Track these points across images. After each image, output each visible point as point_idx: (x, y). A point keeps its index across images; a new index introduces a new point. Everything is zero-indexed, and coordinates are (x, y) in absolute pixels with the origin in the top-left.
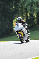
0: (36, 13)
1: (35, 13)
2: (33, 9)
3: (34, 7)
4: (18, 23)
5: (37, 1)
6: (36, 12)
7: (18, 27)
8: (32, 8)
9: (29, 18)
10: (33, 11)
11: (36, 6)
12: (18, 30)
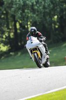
0: (31, 22)
1: (29, 23)
2: (26, 17)
3: (28, 12)
4: (32, 37)
5: (33, 3)
6: (31, 20)
7: (32, 43)
8: (24, 14)
9: (18, 31)
10: (25, 19)
11: (31, 12)
12: (32, 47)
